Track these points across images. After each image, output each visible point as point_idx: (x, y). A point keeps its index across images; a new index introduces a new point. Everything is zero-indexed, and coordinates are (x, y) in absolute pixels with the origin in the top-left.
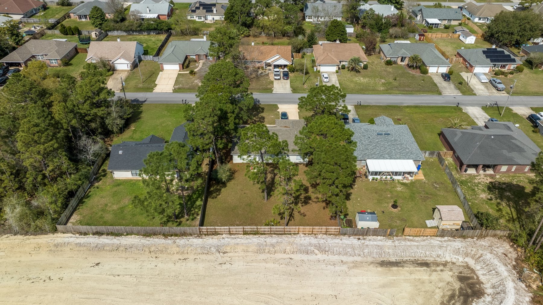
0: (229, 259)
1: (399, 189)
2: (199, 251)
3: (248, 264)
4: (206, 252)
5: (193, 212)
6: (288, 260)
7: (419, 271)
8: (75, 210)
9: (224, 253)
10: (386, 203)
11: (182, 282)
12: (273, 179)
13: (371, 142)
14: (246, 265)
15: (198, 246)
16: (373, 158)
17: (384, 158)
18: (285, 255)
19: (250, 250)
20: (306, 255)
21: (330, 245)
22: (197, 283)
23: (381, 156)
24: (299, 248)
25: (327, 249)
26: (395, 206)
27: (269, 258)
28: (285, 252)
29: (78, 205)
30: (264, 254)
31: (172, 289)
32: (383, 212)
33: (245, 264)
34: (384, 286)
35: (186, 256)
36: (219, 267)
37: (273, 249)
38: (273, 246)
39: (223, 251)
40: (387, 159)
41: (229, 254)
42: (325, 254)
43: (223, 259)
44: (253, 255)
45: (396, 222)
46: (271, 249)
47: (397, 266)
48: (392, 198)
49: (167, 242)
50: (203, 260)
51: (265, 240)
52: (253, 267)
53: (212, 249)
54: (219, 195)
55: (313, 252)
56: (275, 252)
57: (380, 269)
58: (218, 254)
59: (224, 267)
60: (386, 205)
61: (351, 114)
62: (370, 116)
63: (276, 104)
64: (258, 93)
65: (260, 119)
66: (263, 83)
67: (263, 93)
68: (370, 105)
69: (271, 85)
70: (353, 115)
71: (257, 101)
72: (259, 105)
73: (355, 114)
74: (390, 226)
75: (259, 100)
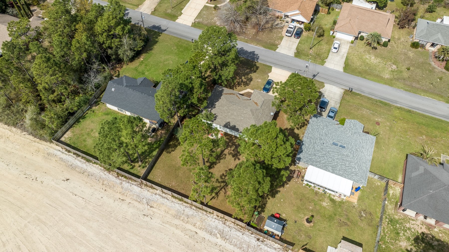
0: (152, 213)
1: (325, 204)
2: (135, 197)
3: (163, 224)
4: (139, 201)
5: (147, 160)
6: (194, 233)
8: (71, 127)
9: (151, 207)
10: (303, 213)
11: (112, 218)
12: (222, 152)
13: (322, 149)
14: (161, 225)
15: (135, 193)
16: (316, 166)
17: (326, 170)
18: (194, 227)
19: (170, 213)
20: (209, 235)
21: (232, 236)
22: (121, 224)
23: (325, 166)
24: (206, 227)
25: (227, 237)
26: (308, 221)
27: (181, 225)
28: (194, 226)
29: (74, 123)
30: (178, 220)
31: (103, 222)
32: (296, 222)
33: (161, 223)
35: (124, 198)
36: (142, 217)
37: (187, 219)
38: (188, 216)
39: (151, 205)
40: (329, 171)
41: (154, 209)
42: (224, 240)
43: (148, 211)
44: (170, 217)
45: (301, 236)
46: (186, 219)
48: (312, 211)
49: (116, 181)
50: (134, 206)
51: (185, 209)
52: (165, 228)
53: (144, 200)
54: (174, 151)
55: (215, 235)
56: (187, 222)
58: (146, 206)
59: (146, 219)
60: (302, 216)
61: (334, 101)
62: (351, 110)
63: (272, 66)
64: (262, 48)
65: (247, 80)
66: (273, 36)
67: (266, 49)
68: (361, 95)
69: (279, 41)
70: (336, 102)
71: (257, 57)
72: (256, 63)
73: (339, 101)
74: (293, 237)
75: (259, 57)
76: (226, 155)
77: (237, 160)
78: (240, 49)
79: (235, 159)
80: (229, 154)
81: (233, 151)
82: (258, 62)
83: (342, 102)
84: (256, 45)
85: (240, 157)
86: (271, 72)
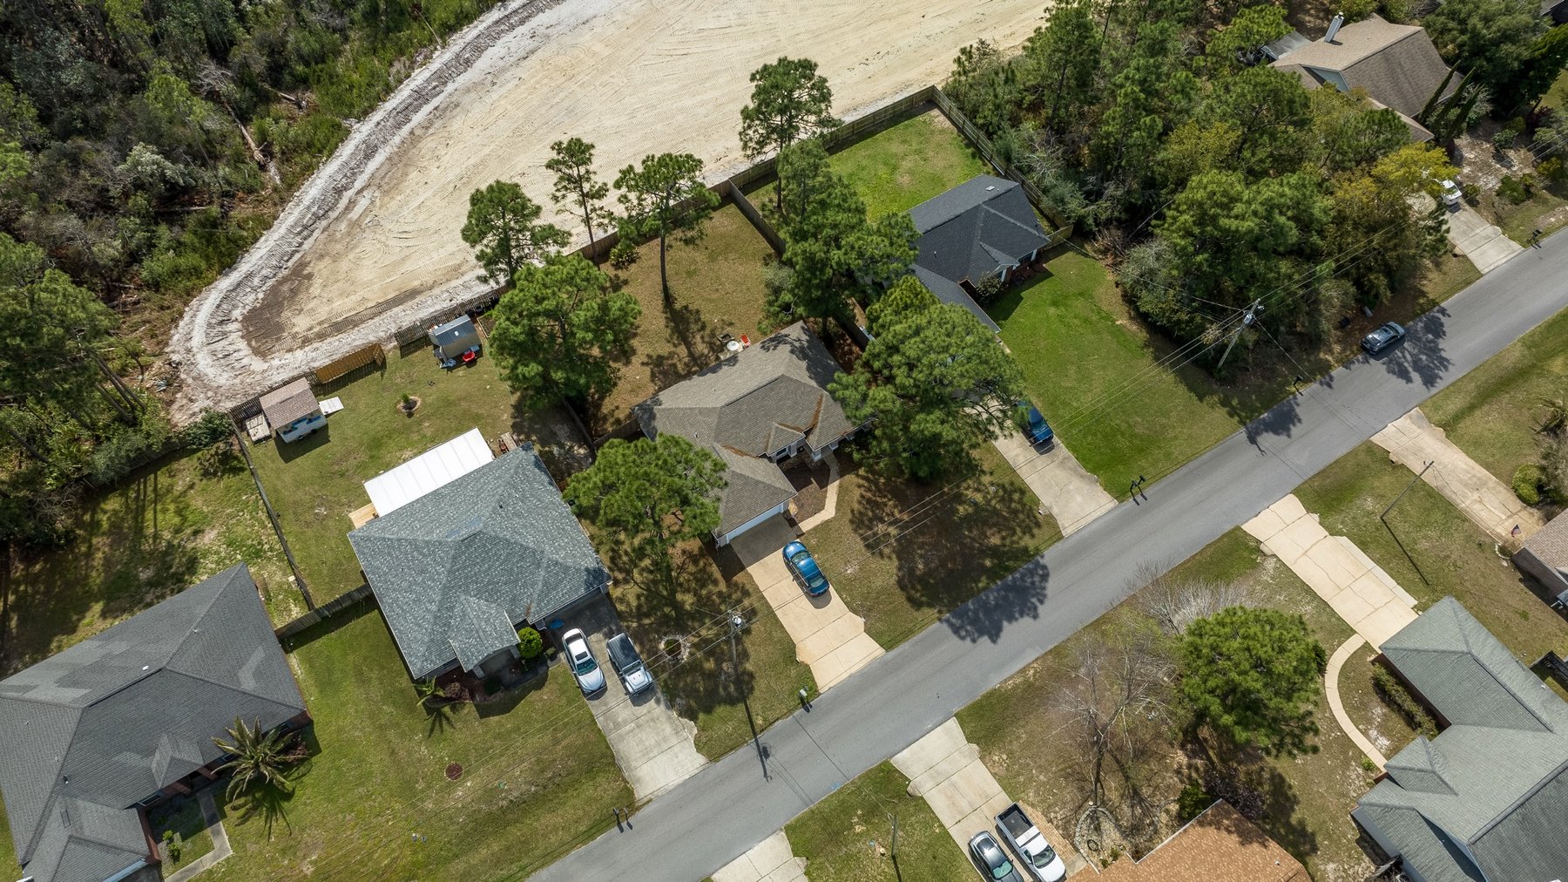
7: (350, 310)
8: (961, 130)
10: (431, 404)
12: (689, 345)
17: (452, 484)
26: (411, 404)
29: (967, 137)
34: (404, 259)
45: (402, 377)
47: (387, 302)
48: (420, 423)
57: (416, 283)
60: (429, 400)
61: (625, 722)
62: (556, 742)
63: (893, 653)
64: (994, 682)
65: (875, 534)
66: (1041, 769)
67: (984, 690)
68: (584, 842)
69: (1002, 771)
70: (617, 726)
71: (963, 633)
72: (940, 612)
73: (612, 737)
74: (412, 365)
75: (963, 638)
76: (675, 346)
77: (646, 360)
78: (1035, 608)
79: (649, 356)
80: (671, 355)
81: (674, 365)
82: (940, 620)
83: (603, 745)
84: (1023, 671)
85: (647, 370)
86: (868, 631)
